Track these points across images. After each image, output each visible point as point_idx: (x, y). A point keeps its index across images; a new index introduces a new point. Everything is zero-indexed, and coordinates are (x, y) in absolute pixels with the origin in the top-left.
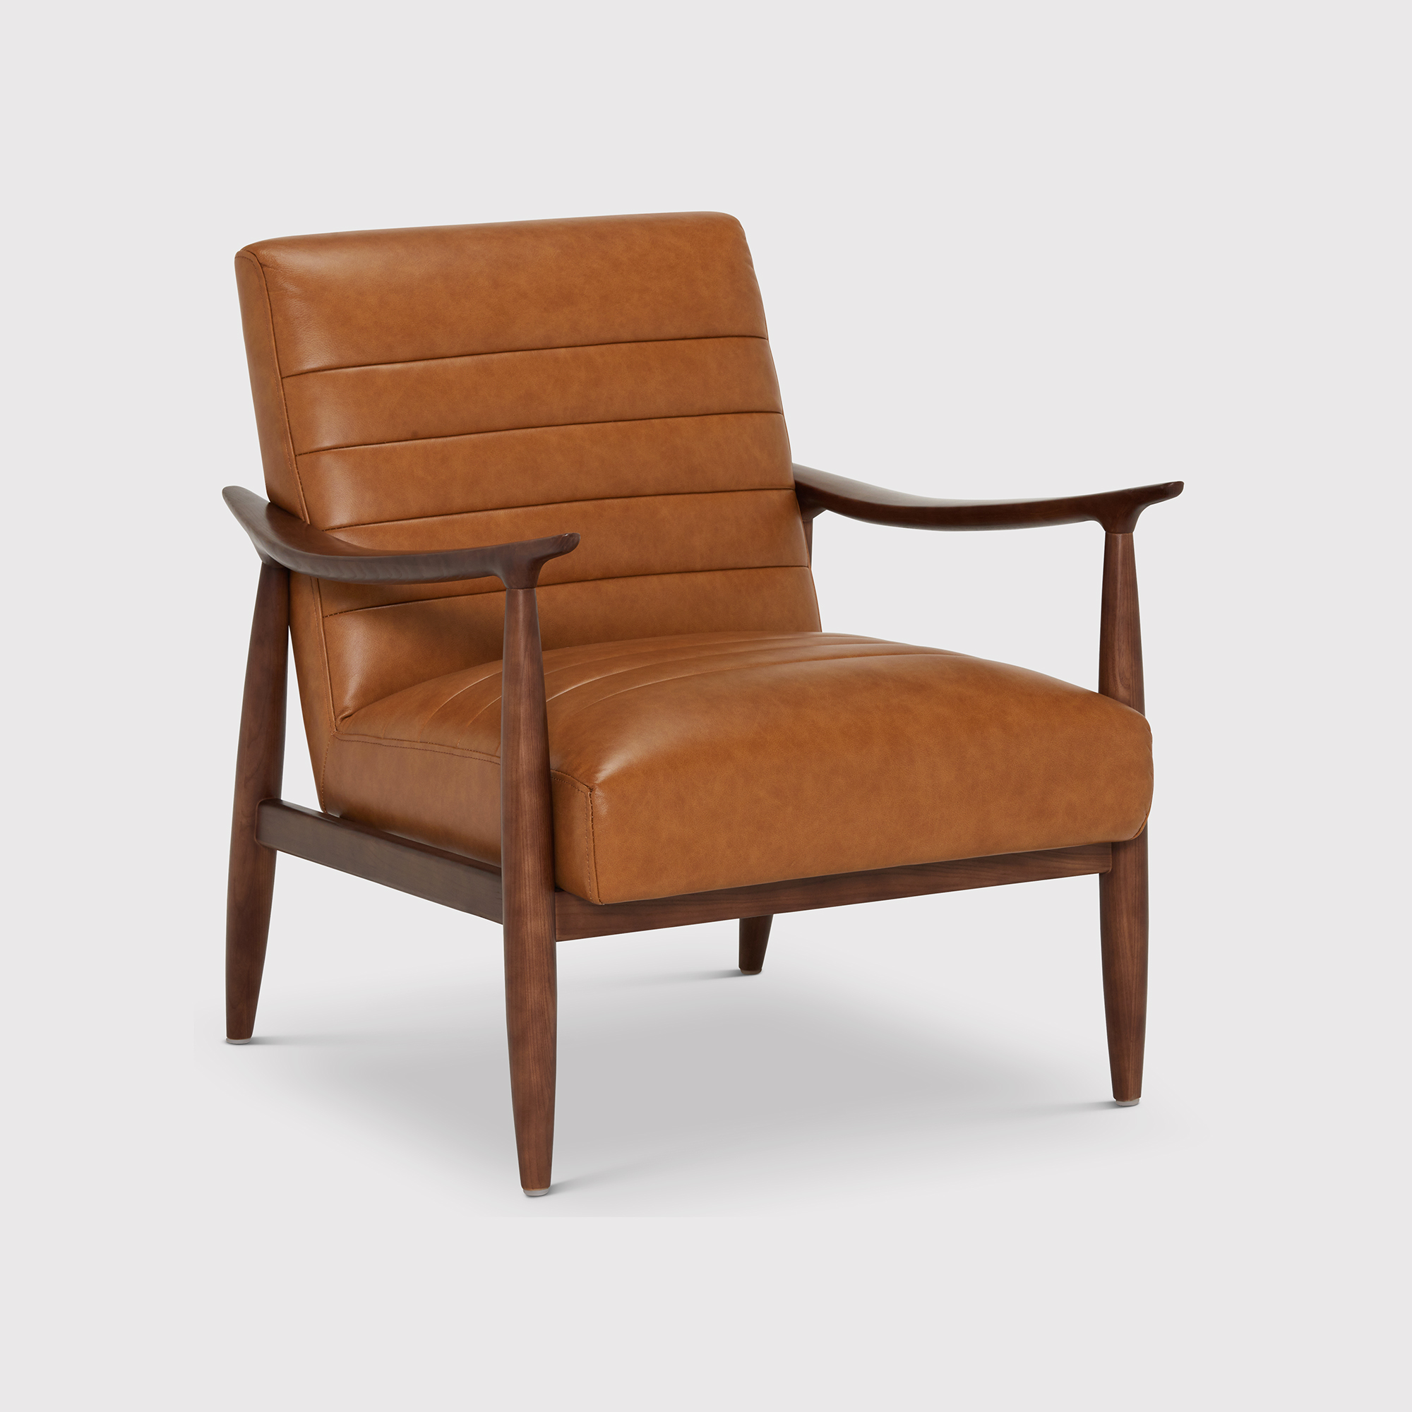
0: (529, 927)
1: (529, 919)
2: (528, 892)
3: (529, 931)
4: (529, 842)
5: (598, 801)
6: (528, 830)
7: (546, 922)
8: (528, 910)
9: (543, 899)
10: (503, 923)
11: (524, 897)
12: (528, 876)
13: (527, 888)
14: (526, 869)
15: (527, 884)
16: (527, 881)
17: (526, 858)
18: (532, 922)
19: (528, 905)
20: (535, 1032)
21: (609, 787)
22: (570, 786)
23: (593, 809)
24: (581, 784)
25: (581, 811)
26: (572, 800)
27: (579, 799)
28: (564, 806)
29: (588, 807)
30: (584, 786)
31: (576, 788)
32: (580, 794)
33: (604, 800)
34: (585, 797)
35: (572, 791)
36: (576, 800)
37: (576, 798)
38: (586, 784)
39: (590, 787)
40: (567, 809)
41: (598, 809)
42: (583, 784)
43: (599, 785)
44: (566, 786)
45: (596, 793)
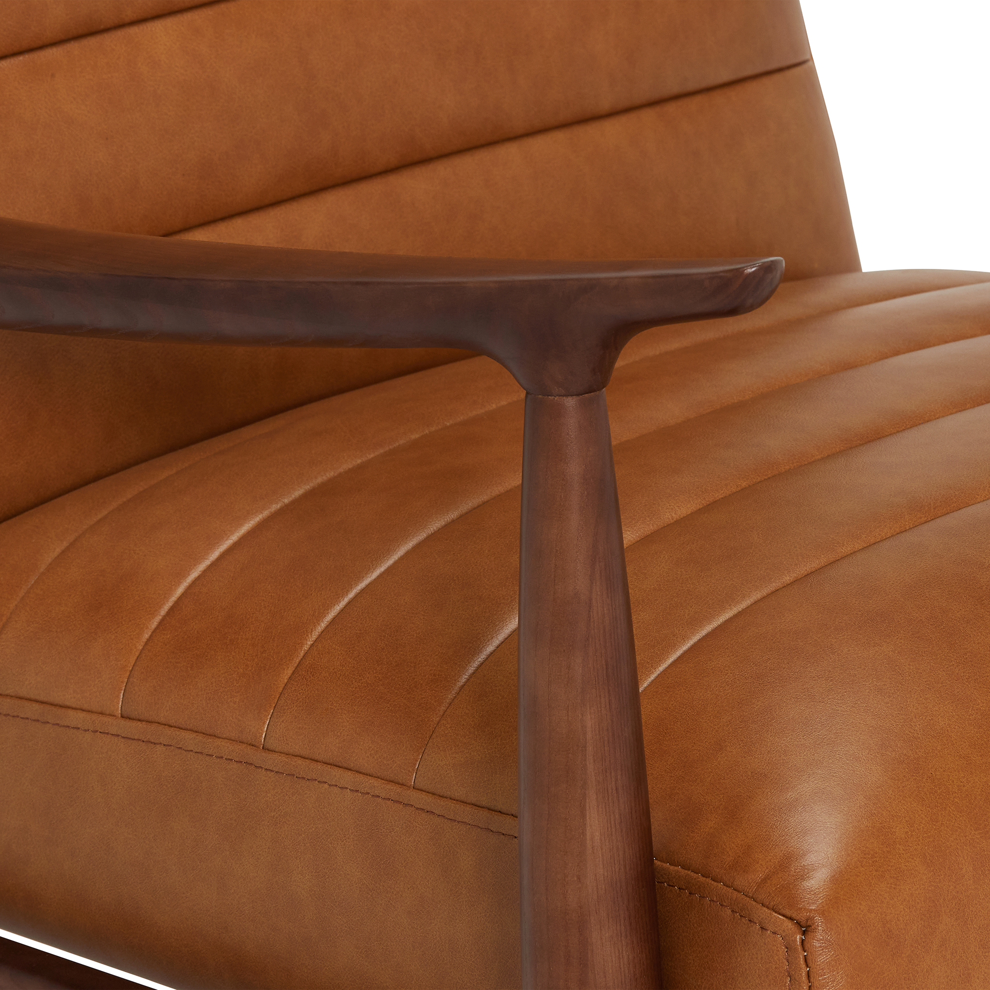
21: (849, 917)
22: (729, 912)
23: (812, 978)
24: (769, 911)
25: (772, 985)
26: (738, 952)
27: (765, 952)
28: (710, 963)
29: (798, 976)
30: (780, 917)
31: (752, 920)
32: (769, 940)
33: (840, 956)
34: (787, 948)
35: (739, 930)
36: (753, 954)
37: (753, 949)
38: (784, 912)
39: (801, 922)
40: (719, 974)
41: (823, 980)
42: (776, 912)
43: (822, 912)
44: (711, 910)
45: (819, 938)
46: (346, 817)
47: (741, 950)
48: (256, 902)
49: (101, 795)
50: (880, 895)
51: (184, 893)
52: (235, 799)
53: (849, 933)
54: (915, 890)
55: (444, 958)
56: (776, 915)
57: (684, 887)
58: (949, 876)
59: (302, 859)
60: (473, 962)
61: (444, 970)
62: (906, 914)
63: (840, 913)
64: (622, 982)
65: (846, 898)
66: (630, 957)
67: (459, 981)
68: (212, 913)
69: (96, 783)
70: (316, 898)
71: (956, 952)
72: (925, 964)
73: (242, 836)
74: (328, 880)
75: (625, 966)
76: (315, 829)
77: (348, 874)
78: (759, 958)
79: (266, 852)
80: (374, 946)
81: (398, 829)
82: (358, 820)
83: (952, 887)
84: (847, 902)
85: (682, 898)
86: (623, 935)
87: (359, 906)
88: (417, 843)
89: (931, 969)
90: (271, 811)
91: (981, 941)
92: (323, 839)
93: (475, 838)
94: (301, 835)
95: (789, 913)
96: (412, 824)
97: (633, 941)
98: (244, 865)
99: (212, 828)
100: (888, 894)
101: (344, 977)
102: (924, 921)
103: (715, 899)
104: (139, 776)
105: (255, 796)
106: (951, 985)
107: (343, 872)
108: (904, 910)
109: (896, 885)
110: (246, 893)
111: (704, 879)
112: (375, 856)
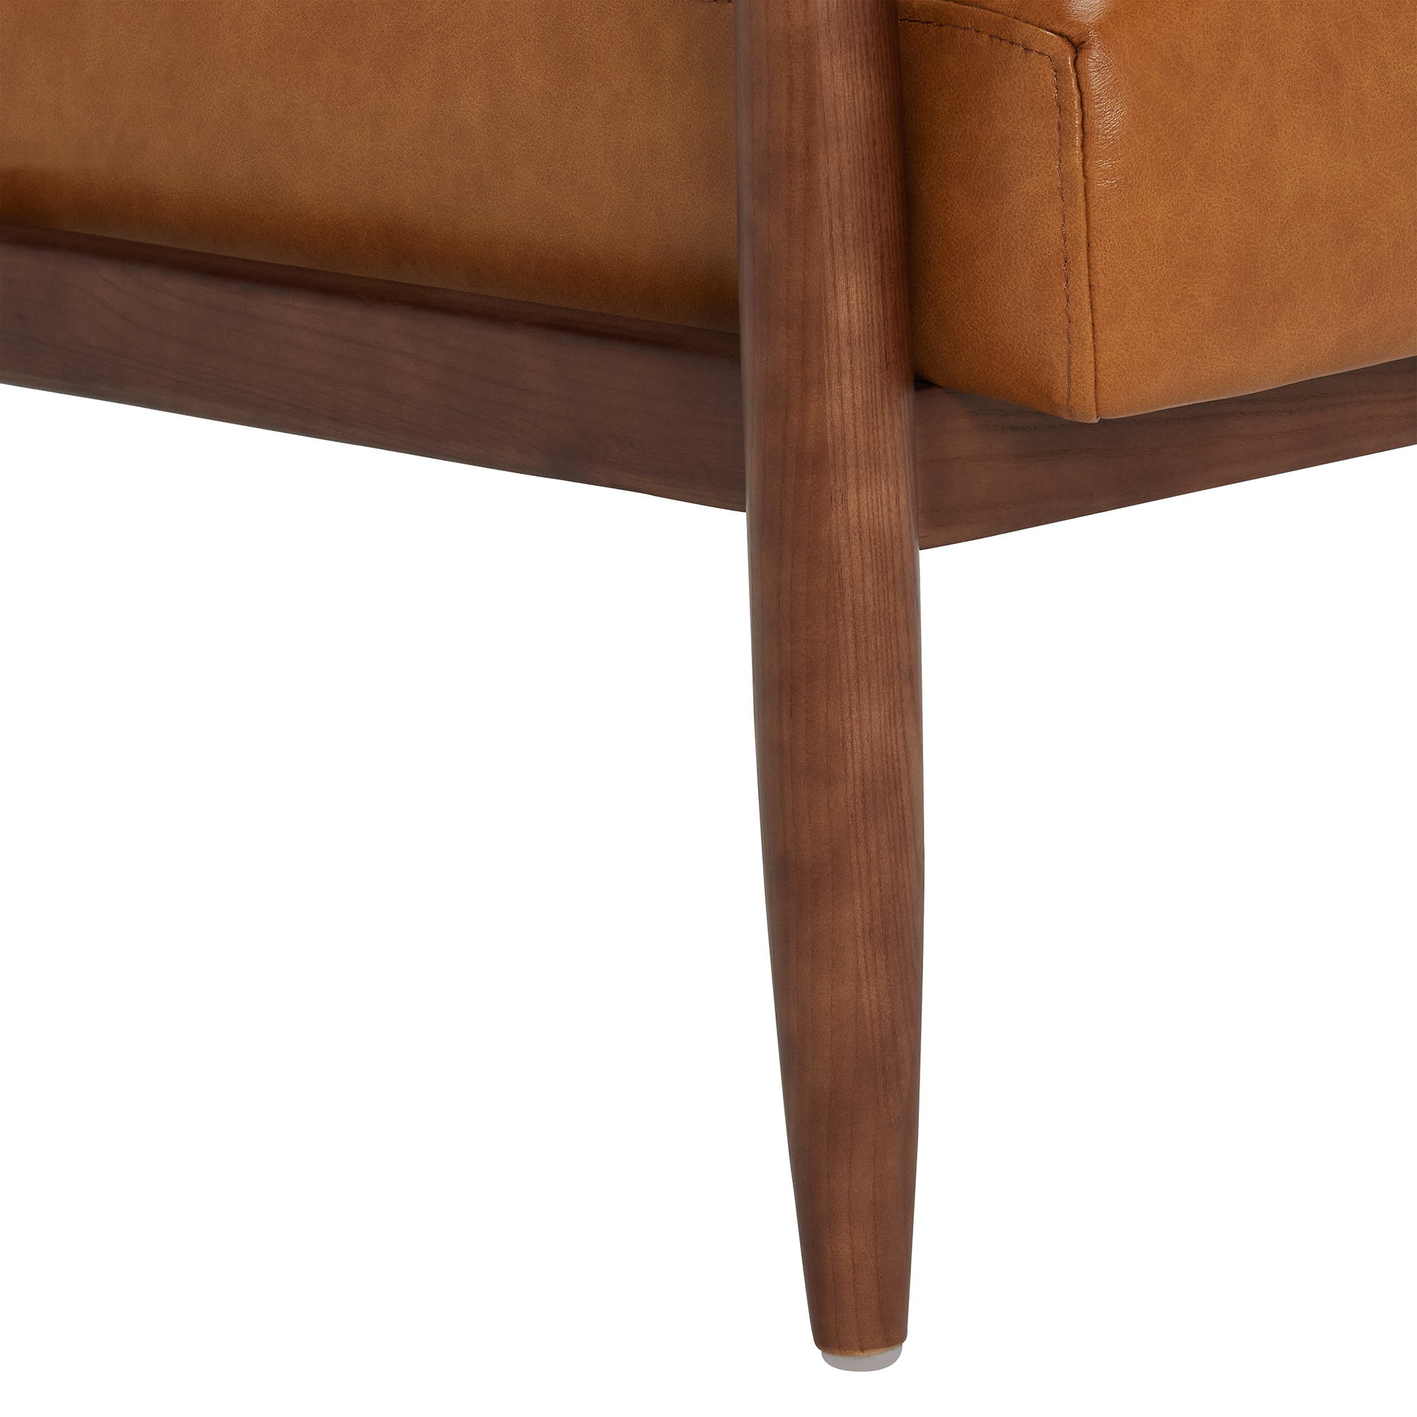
0: (852, 507)
1: (852, 480)
2: (848, 395)
3: (854, 521)
4: (849, 229)
5: (1096, 82)
6: (847, 191)
7: (902, 488)
8: (851, 453)
9: (891, 414)
10: (747, 509)
11: (837, 411)
12: (850, 344)
13: (846, 381)
14: (843, 316)
15: (846, 365)
16: (845, 358)
17: (841, 283)
18: (863, 490)
19: (850, 436)
20: (873, 849)
21: (1131, 34)
22: (986, 37)
23: (1086, 106)
24: (1035, 28)
25: (1037, 120)
26: (997, 84)
27: (1030, 78)
28: (962, 104)
29: (1069, 103)
30: (1048, 33)
31: (1014, 41)
32: (1034, 62)
33: (1120, 79)
34: (1056, 71)
35: (998, 56)
36: (1015, 83)
37: (1015, 77)
38: (1053, 27)
39: (1072, 38)
40: (974, 115)
41: (1099, 108)
42: (1042, 29)
43: (1100, 27)
44: (964, 40)
45: (1094, 57)
46: (526, 15)
47: (1000, 81)
48: (417, 142)
49: (234, 44)
50: (1169, 13)
51: (330, 148)
52: (394, 19)
53: (1131, 53)
54: (1211, 15)
55: (641, 166)
56: (1043, 31)
57: (932, 20)
58: (1251, 5)
59: (473, 77)
60: (678, 162)
61: (641, 180)
62: (1200, 40)
63: (1120, 28)
64: (856, 122)
65: (1128, 13)
66: (867, 94)
67: (660, 191)
68: (364, 166)
69: (228, 30)
70: (489, 121)
71: (1260, 96)
72: (1222, 104)
73: (402, 62)
74: (503, 96)
75: (860, 104)
76: (489, 38)
77: (528, 84)
78: (1022, 87)
79: (429, 76)
80: (558, 167)
81: (589, 17)
82: (541, 16)
83: (1254, 18)
84: (1129, 17)
85: (930, 34)
86: (859, 64)
87: (541, 121)
88: (611, 30)
89: (1230, 111)
90: (437, 26)
91: (1289, 88)
92: (498, 47)
93: (681, 11)
94: (472, 48)
95: (1058, 28)
96: (605, 8)
97: (870, 75)
98: (403, 98)
99: (366, 59)
100: (1178, 14)
101: (521, 215)
102: (1221, 52)
103: (969, 26)
104: (280, 12)
105: (417, 12)
106: (1253, 136)
107: (522, 82)
108: (1197, 35)
109: (1187, 6)
110: (405, 132)
111: (957, 5)
112: (561, 55)
